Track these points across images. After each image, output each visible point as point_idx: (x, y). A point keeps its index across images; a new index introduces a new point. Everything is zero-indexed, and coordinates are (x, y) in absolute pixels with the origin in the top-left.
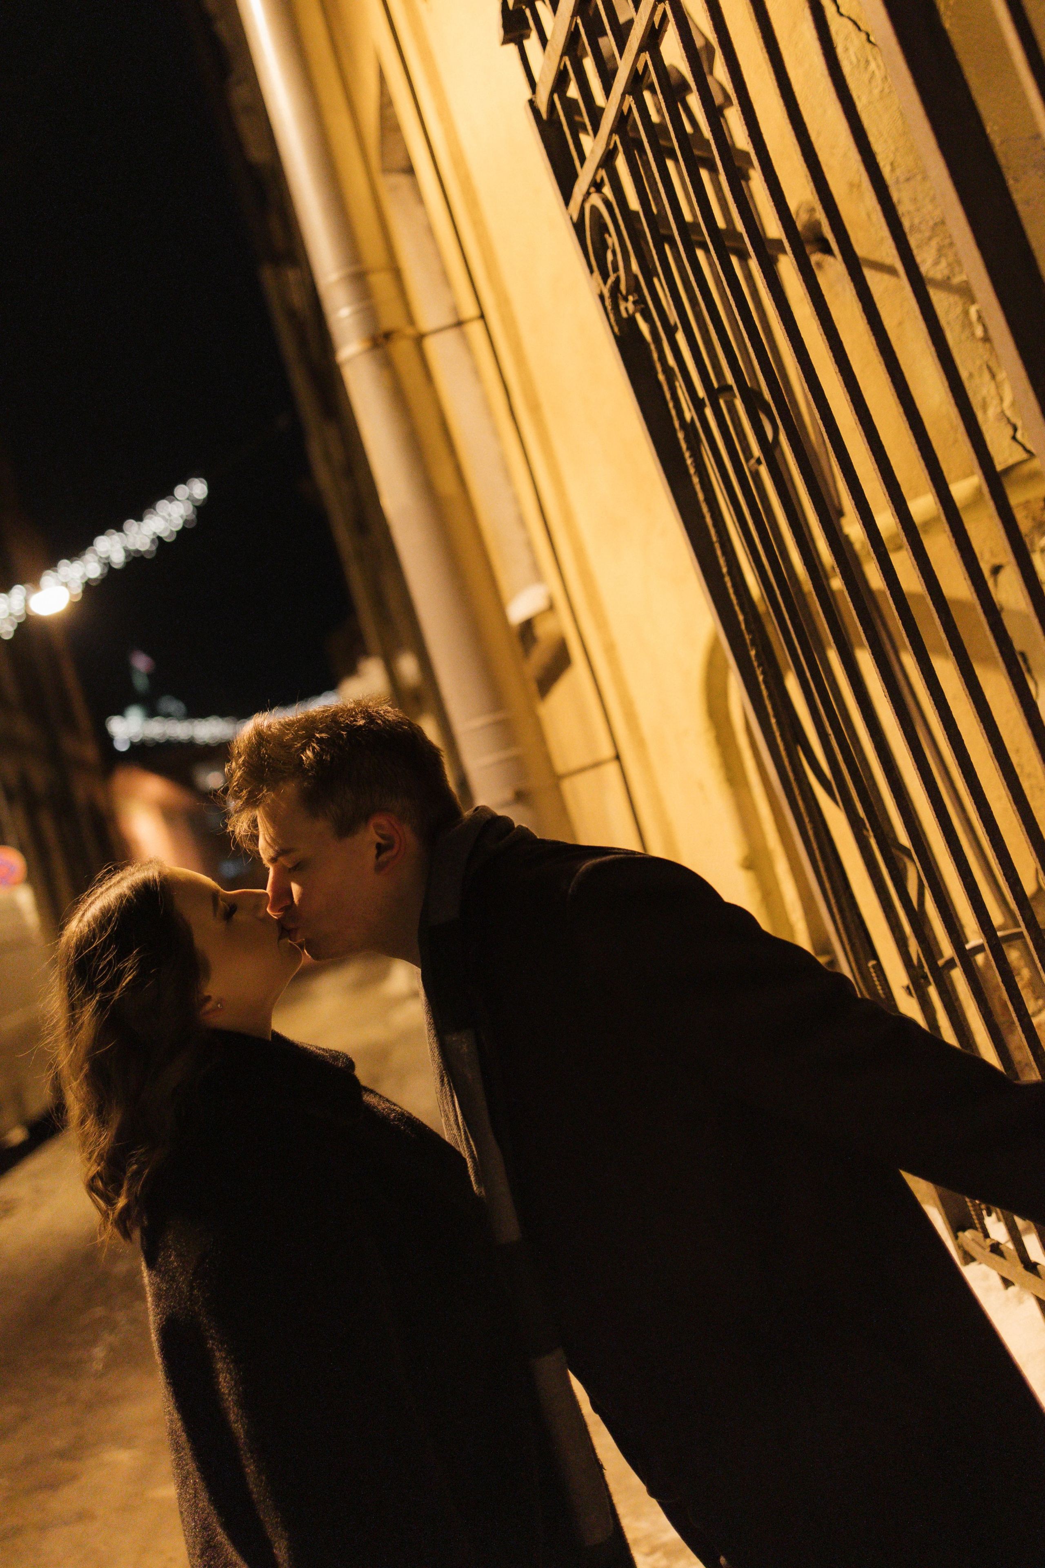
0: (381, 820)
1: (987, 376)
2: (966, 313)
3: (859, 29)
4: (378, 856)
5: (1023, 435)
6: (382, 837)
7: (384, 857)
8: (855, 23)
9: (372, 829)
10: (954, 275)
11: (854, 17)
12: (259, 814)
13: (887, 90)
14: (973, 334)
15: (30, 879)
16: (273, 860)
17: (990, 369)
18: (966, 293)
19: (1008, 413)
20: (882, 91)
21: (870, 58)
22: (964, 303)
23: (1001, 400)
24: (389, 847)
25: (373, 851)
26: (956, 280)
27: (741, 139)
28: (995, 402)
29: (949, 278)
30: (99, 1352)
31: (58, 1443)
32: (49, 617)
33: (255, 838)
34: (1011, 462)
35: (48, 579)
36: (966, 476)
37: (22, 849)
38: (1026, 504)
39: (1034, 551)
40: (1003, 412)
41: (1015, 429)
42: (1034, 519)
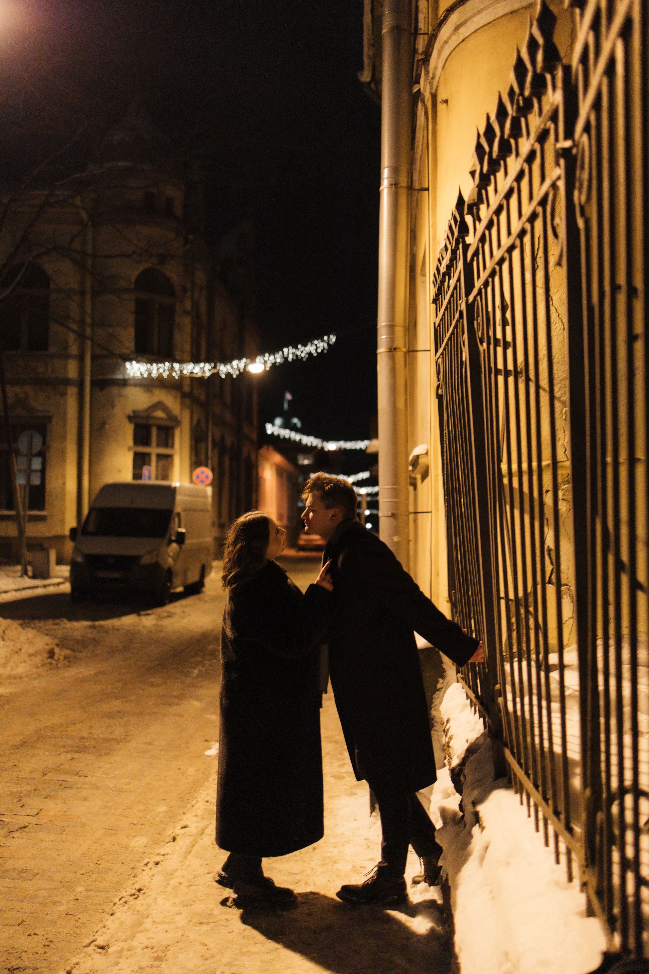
0: (336, 510)
1: (562, 431)
2: (562, 410)
3: (557, 312)
4: (332, 517)
5: (567, 452)
6: (335, 513)
7: (333, 518)
8: (556, 309)
9: (333, 511)
10: (562, 397)
11: (556, 307)
12: (310, 495)
13: (559, 334)
14: (562, 417)
15: (212, 484)
16: (309, 507)
17: (564, 429)
18: (563, 403)
19: (565, 444)
20: (558, 333)
21: (558, 322)
22: (563, 407)
23: (564, 440)
24: (335, 516)
25: (331, 515)
26: (562, 399)
27: (509, 338)
28: (563, 440)
29: (560, 397)
30: (196, 671)
31: (175, 693)
32: (253, 373)
33: (306, 500)
34: (562, 460)
35: (259, 359)
36: (547, 460)
37: (213, 470)
38: (562, 475)
39: (560, 489)
40: (564, 443)
41: (566, 451)
42: (563, 479)
